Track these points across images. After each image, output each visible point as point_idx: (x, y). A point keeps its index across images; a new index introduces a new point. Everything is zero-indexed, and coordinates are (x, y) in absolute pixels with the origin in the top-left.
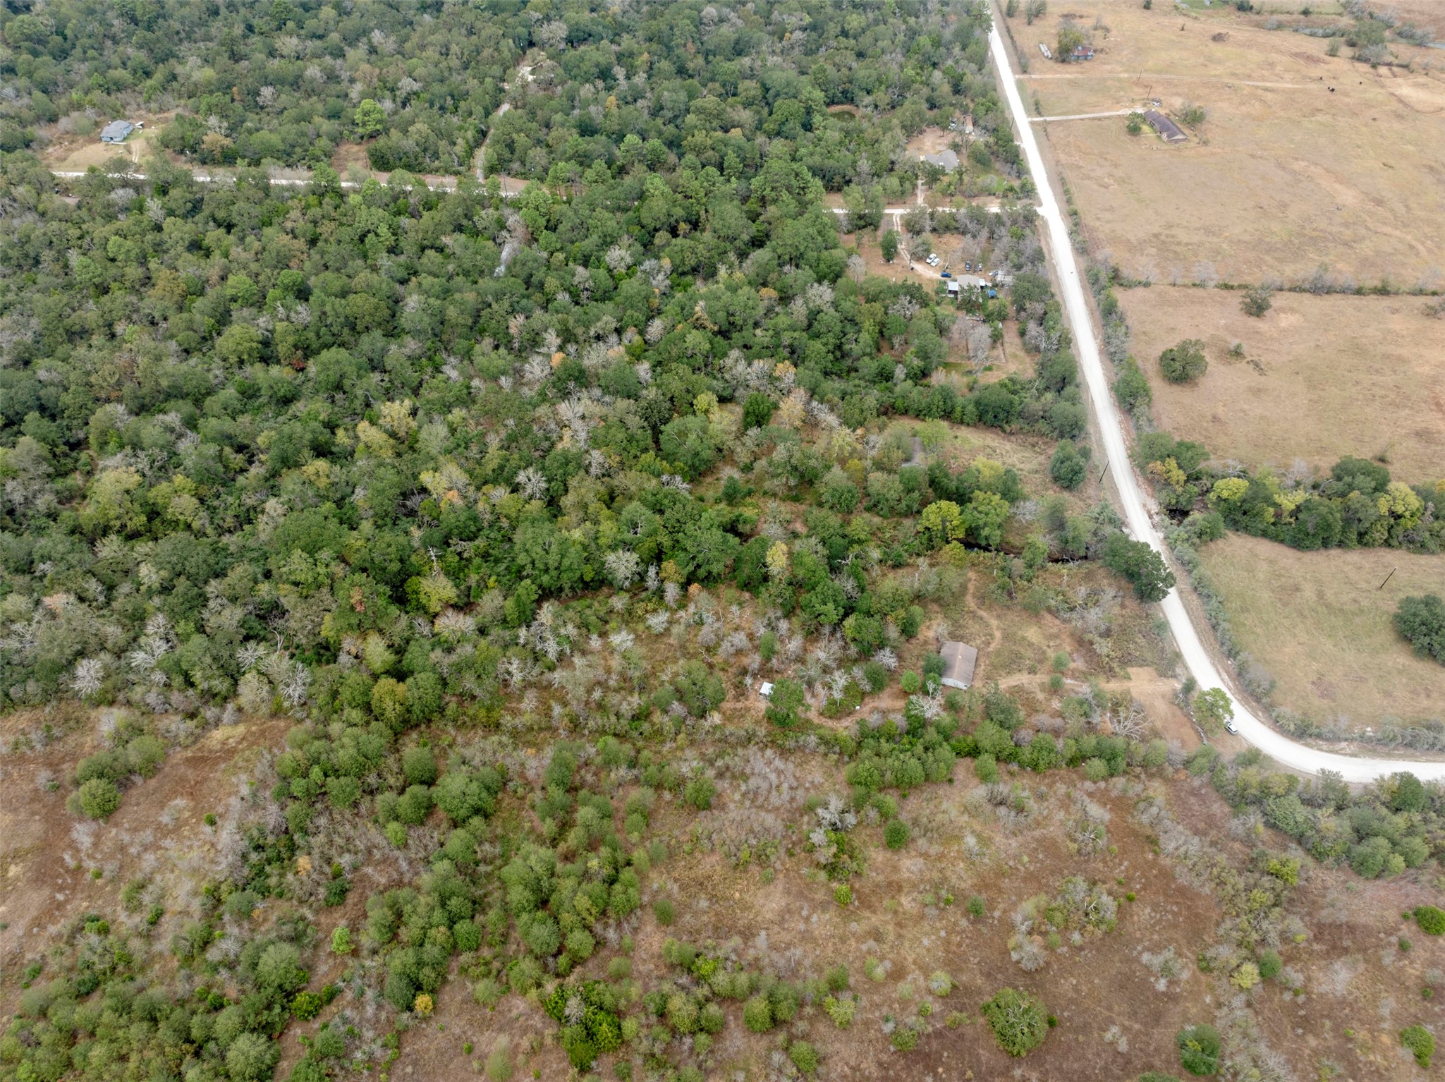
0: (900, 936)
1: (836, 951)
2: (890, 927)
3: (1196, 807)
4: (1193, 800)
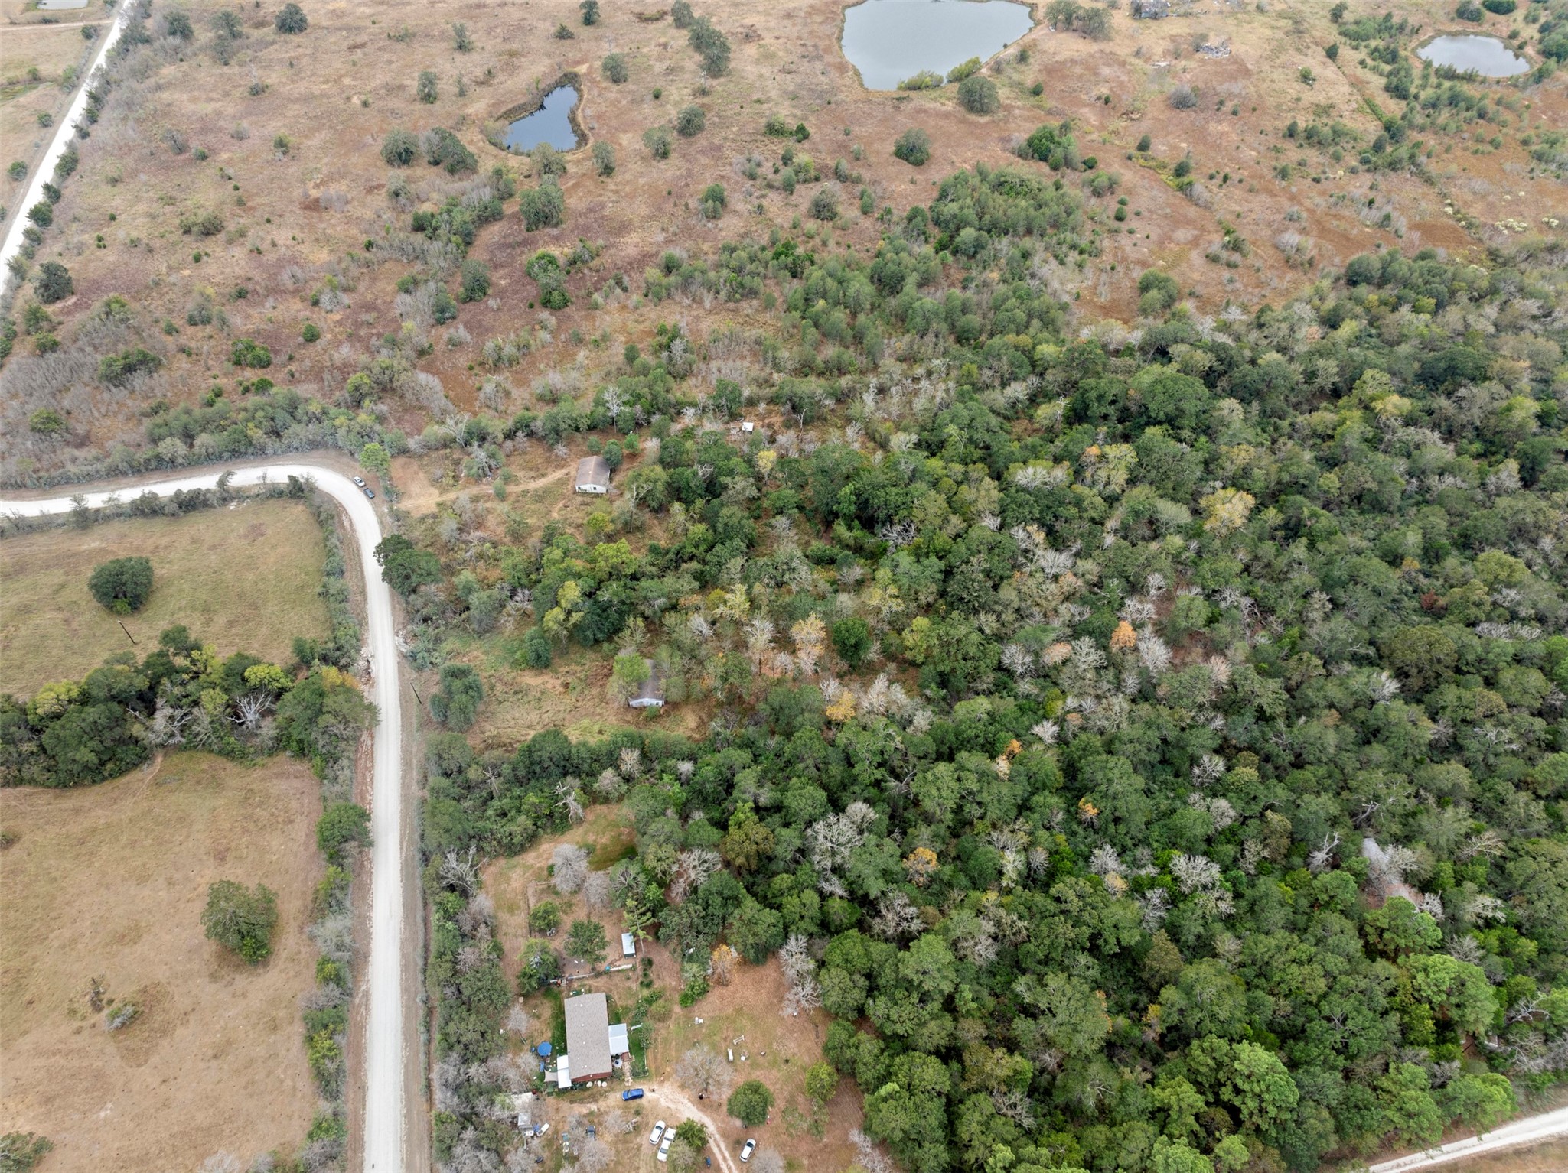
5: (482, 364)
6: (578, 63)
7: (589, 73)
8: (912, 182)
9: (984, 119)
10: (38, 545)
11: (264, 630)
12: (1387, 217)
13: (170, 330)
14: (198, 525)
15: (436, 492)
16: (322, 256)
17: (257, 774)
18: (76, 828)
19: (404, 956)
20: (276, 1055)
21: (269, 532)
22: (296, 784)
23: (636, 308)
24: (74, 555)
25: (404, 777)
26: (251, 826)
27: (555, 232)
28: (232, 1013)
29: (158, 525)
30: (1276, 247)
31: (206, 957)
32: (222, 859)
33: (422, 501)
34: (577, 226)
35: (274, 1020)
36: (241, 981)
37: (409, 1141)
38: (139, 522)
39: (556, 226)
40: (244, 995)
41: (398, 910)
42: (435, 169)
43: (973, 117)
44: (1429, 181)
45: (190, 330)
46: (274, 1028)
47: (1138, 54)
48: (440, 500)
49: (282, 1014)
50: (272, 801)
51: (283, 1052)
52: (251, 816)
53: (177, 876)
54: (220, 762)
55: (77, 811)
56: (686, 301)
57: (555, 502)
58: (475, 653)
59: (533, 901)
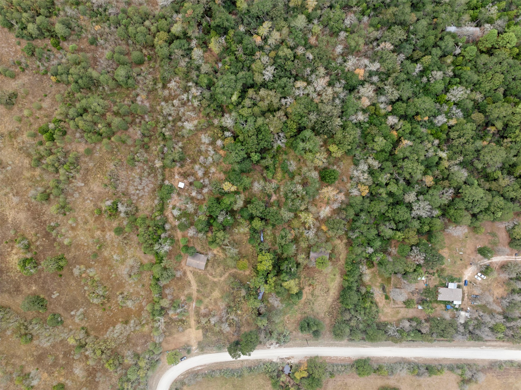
0: (86, 230)
1: (80, 208)
2: (89, 227)
3: (140, 341)
4: (143, 341)
15: (189, 330)
48: (194, 329)
57: (207, 279)
58: (286, 318)
59: (397, 306)
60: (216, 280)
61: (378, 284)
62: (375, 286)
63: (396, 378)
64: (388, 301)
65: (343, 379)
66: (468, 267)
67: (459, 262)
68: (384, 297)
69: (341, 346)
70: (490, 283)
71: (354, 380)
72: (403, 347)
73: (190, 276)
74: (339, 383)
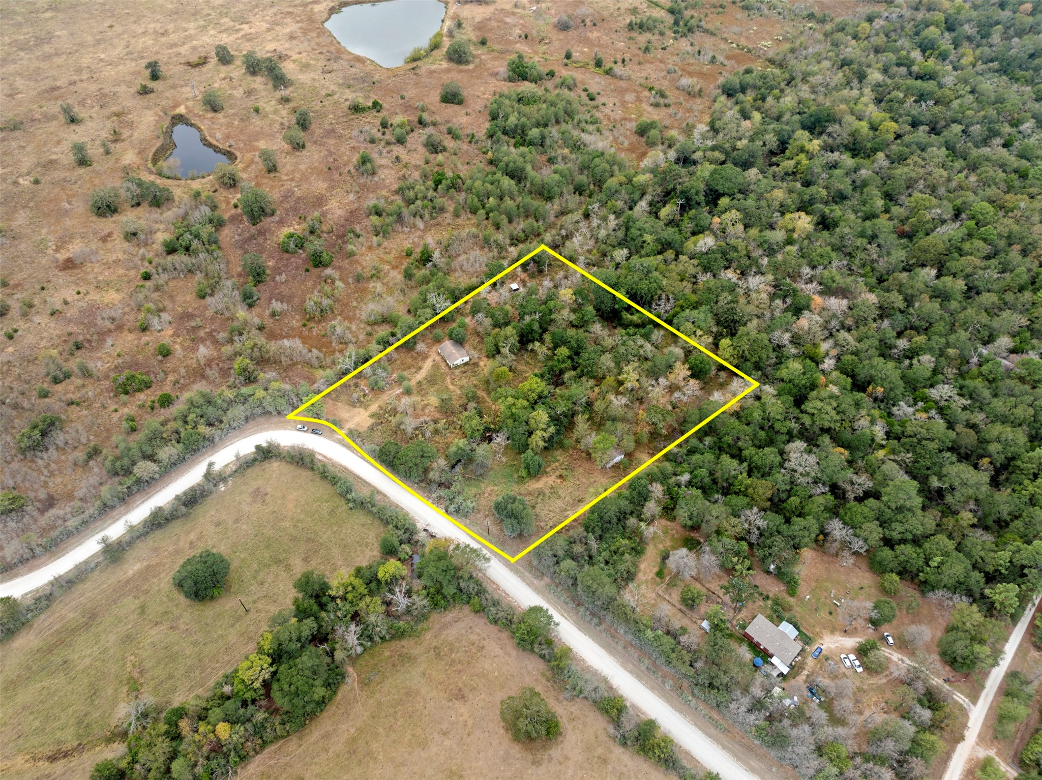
5: (311, 319)
6: (175, 107)
7: (189, 111)
8: (467, 114)
9: (471, 67)
10: (87, 592)
11: (335, 551)
12: (714, 57)
13: (44, 395)
14: (207, 513)
15: (362, 410)
16: (112, 296)
17: (428, 636)
18: (338, 745)
19: (631, 672)
20: (622, 774)
21: (269, 490)
22: (461, 625)
23: (379, 245)
24: (128, 582)
25: (524, 580)
26: (460, 667)
27: (276, 218)
28: (570, 772)
29: (176, 528)
30: (678, 88)
31: (519, 756)
32: (463, 697)
33: (357, 420)
34: (287, 210)
35: (599, 758)
36: (555, 752)
37: (739, 759)
38: (158, 534)
39: (273, 214)
40: (567, 758)
41: (602, 652)
42: (139, 209)
43: (463, 67)
44: (712, 34)
45: (59, 388)
46: (604, 761)
47: (516, 6)
48: (368, 413)
49: (600, 751)
50: (457, 645)
51: (625, 770)
52: (453, 661)
53: (445, 726)
54: (395, 644)
55: (326, 736)
56: (406, 230)
57: (444, 380)
58: (489, 489)
59: (667, 597)
60: (451, 387)
61: (661, 547)
62: (655, 545)
63: (573, 709)
64: (658, 579)
65: (485, 636)
66: (837, 633)
67: (823, 614)
68: (656, 569)
69: (530, 585)
70: (865, 687)
71: (501, 653)
72: (626, 669)
73: (428, 365)
74: (473, 637)
